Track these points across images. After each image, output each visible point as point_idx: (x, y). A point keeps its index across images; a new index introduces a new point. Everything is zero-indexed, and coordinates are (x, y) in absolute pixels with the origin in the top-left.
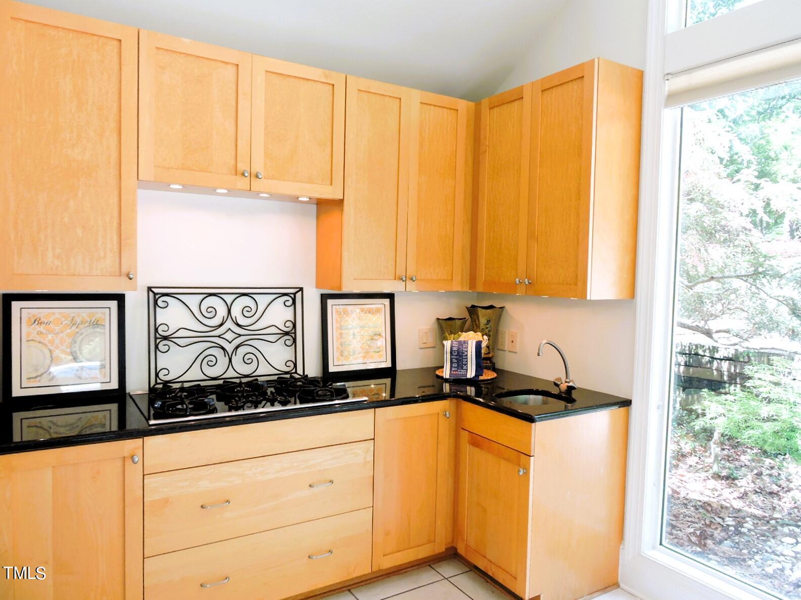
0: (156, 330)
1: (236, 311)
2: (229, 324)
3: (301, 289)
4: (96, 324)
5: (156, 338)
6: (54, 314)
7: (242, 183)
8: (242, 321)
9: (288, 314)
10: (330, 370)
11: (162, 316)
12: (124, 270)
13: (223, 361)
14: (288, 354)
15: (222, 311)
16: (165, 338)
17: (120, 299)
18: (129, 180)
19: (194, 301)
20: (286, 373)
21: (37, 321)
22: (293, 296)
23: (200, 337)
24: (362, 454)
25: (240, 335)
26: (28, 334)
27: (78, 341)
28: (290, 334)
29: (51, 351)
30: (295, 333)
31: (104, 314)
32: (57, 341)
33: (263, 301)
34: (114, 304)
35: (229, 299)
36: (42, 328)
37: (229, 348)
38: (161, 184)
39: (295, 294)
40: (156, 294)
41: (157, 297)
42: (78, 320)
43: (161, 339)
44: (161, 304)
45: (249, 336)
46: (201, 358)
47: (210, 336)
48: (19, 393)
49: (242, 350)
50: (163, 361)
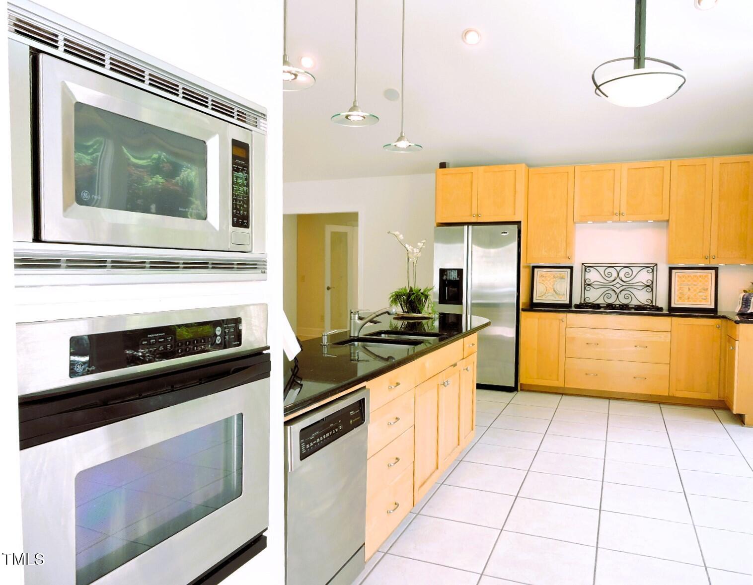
0: (585, 281)
1: (622, 275)
2: (618, 280)
3: (656, 265)
4: (562, 278)
5: (585, 285)
6: (548, 274)
7: (616, 218)
8: (624, 279)
9: (650, 277)
10: (672, 306)
11: (588, 276)
12: (568, 256)
13: (614, 297)
14: (649, 296)
15: (615, 274)
16: (589, 285)
17: (571, 268)
18: (570, 222)
19: (601, 270)
20: (648, 305)
21: (542, 276)
22: (652, 268)
23: (603, 286)
24: (665, 338)
25: (623, 286)
26: (539, 280)
27: (556, 283)
28: (650, 287)
29: (546, 287)
30: (653, 286)
31: (565, 274)
32: (549, 284)
33: (635, 270)
34: (569, 270)
35: (618, 269)
36: (543, 279)
37: (618, 291)
38: (584, 220)
39: (653, 267)
40: (586, 266)
41: (586, 267)
42: (556, 276)
43: (587, 285)
44: (587, 270)
45: (628, 286)
46: (604, 294)
47: (608, 286)
48: (535, 301)
49: (624, 293)
50: (588, 294)
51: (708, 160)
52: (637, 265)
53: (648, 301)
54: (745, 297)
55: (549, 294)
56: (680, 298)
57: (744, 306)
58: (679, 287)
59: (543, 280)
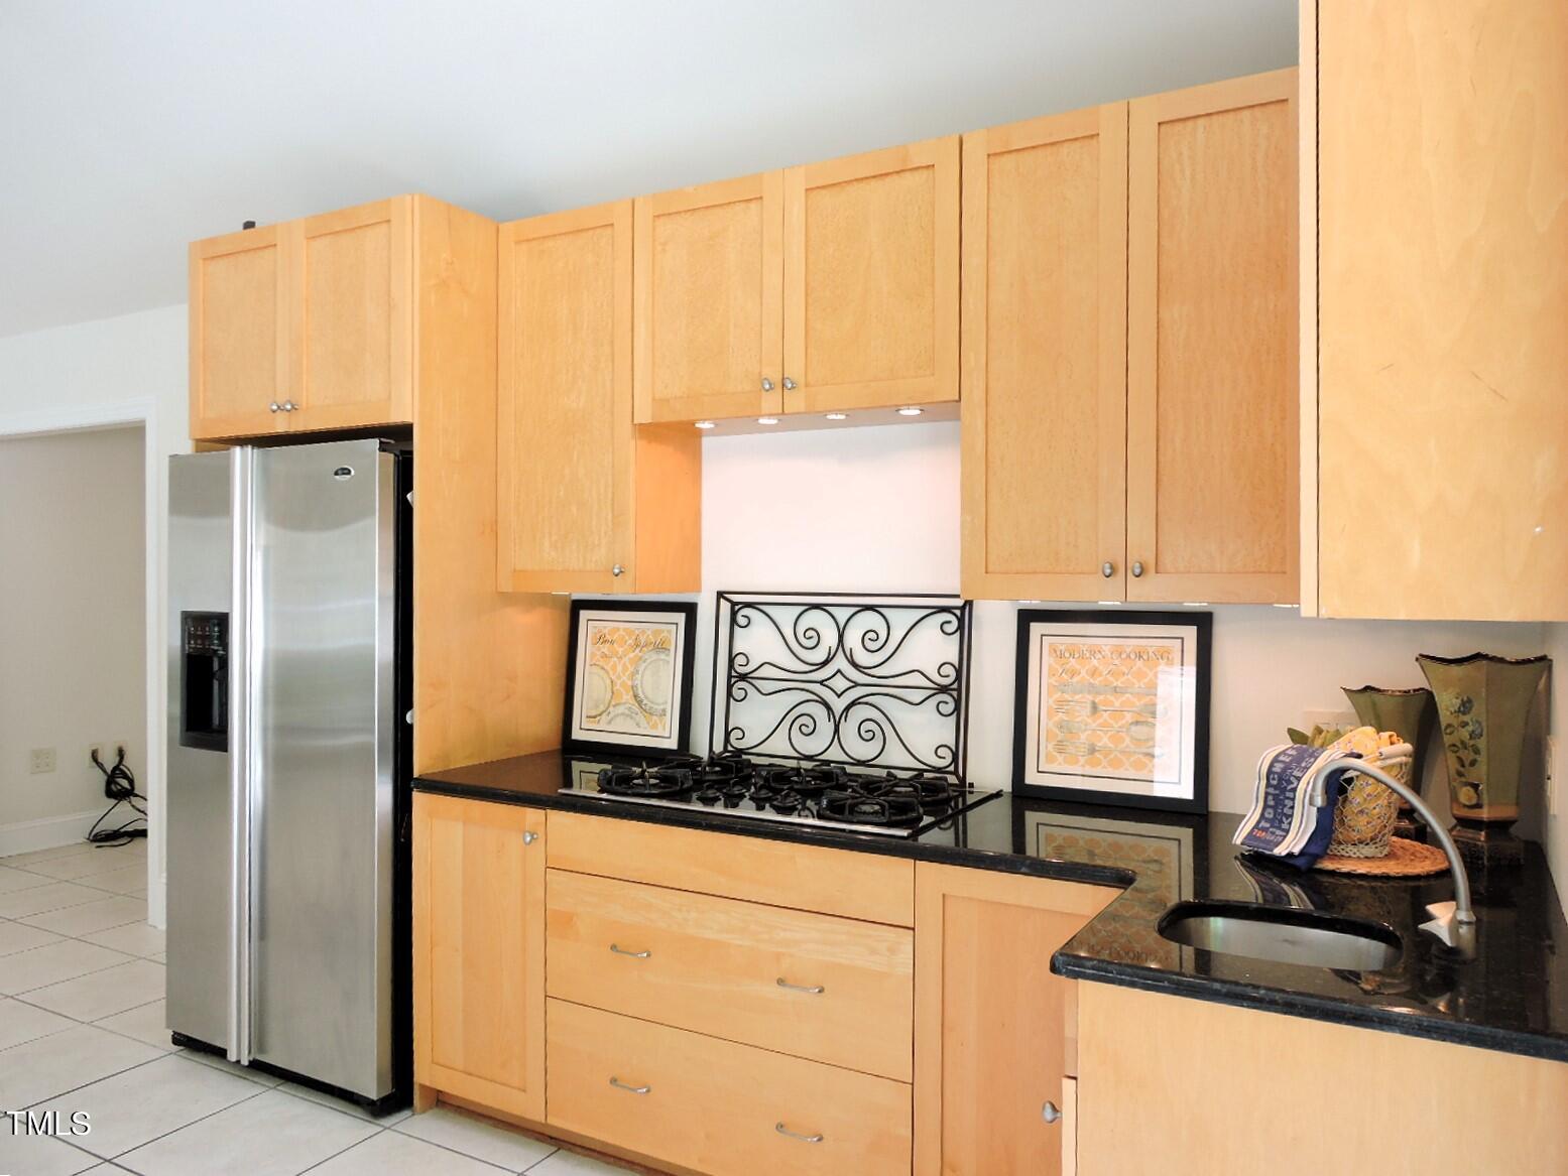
0: (731, 661)
1: (853, 639)
2: (840, 662)
4: (661, 647)
5: (730, 677)
6: (618, 629)
8: (863, 658)
9: (949, 649)
10: (1029, 781)
11: (741, 640)
13: (826, 727)
14: (943, 731)
15: (830, 638)
16: (743, 677)
17: (690, 610)
19: (786, 617)
20: (938, 770)
21: (602, 639)
22: (960, 613)
23: (791, 682)
25: (856, 685)
26: (593, 655)
27: (641, 669)
29: (612, 682)
30: (960, 691)
31: (669, 632)
32: (619, 668)
33: (901, 620)
34: (680, 618)
35: (842, 615)
36: (605, 648)
37: (838, 705)
39: (962, 609)
40: (734, 604)
41: (737, 607)
42: (643, 640)
43: (739, 677)
44: (742, 621)
45: (873, 686)
46: (793, 719)
47: (807, 680)
48: (577, 734)
49: (858, 712)
50: (742, 715)
52: (904, 600)
53: (941, 752)
54: (1278, 768)
55: (621, 709)
56: (1060, 747)
58: (1057, 695)
59: (604, 656)
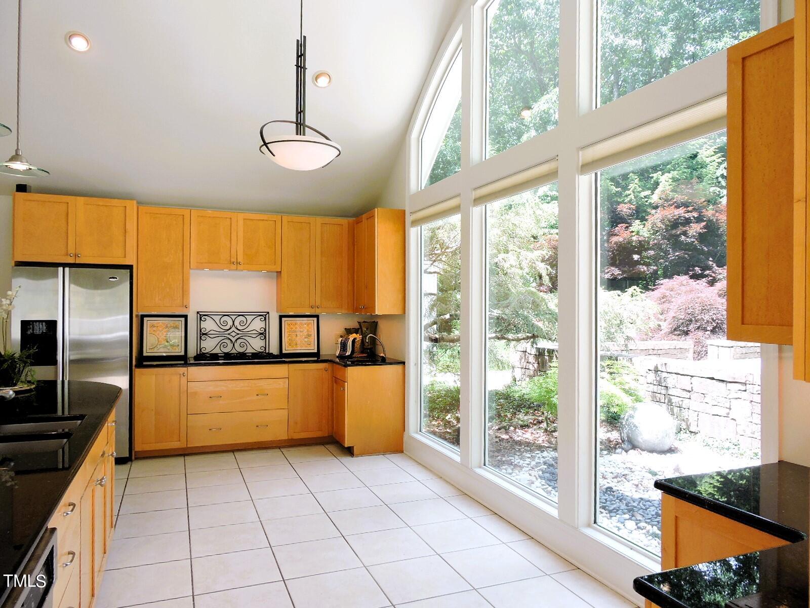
0: (201, 331)
1: (237, 323)
3: (268, 313)
4: (176, 327)
5: (200, 334)
6: (159, 323)
7: (234, 267)
8: (239, 327)
9: (262, 325)
10: (283, 352)
11: (203, 325)
12: (185, 305)
13: (230, 346)
14: (262, 343)
15: (230, 323)
16: (204, 334)
17: (186, 317)
18: (187, 268)
19: (217, 318)
20: (261, 353)
21: (153, 326)
22: (265, 316)
23: (220, 334)
24: (282, 384)
25: (238, 334)
26: (150, 331)
27: (169, 333)
28: (263, 334)
29: (158, 338)
30: (265, 334)
31: (179, 323)
32: (160, 334)
33: (250, 318)
34: (183, 319)
35: (234, 317)
36: (155, 329)
37: (233, 340)
38: (200, 267)
39: (265, 315)
40: (201, 315)
41: (201, 316)
42: (169, 325)
43: (202, 334)
44: (202, 319)
45: (242, 335)
46: (220, 344)
47: (224, 334)
48: (145, 354)
49: (239, 341)
50: (203, 344)
51: (312, 219)
52: (250, 313)
53: (262, 348)
54: (343, 342)
55: (161, 346)
56: (290, 344)
57: (342, 349)
58: (289, 333)
59: (154, 331)
